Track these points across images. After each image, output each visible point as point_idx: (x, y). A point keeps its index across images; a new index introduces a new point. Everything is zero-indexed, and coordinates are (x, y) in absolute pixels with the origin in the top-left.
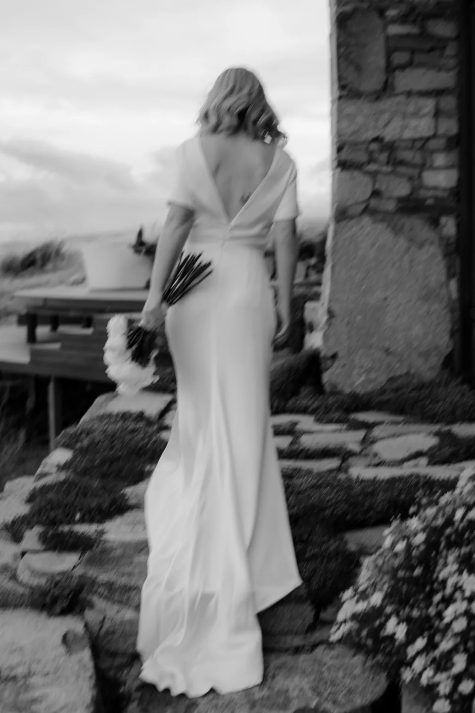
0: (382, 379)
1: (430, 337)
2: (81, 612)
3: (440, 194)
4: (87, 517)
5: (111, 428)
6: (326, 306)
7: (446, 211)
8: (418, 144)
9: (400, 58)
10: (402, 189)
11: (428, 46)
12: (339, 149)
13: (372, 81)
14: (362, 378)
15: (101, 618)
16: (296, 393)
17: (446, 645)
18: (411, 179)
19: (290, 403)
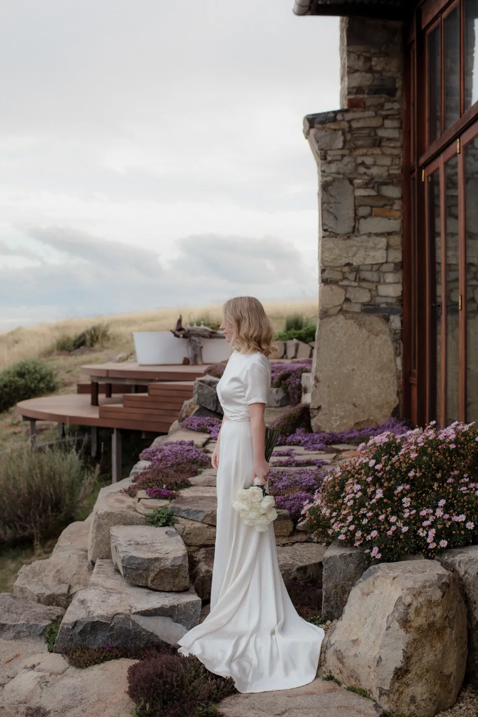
0: (352, 423)
1: (383, 396)
2: (173, 525)
3: (390, 300)
4: (169, 487)
5: (175, 449)
6: (314, 375)
7: (394, 312)
8: (375, 268)
9: (363, 211)
10: (365, 297)
11: (382, 203)
12: (323, 271)
13: (345, 227)
14: (338, 422)
15: (183, 527)
16: (293, 432)
17: (344, 512)
18: (370, 290)
19: (289, 439)
